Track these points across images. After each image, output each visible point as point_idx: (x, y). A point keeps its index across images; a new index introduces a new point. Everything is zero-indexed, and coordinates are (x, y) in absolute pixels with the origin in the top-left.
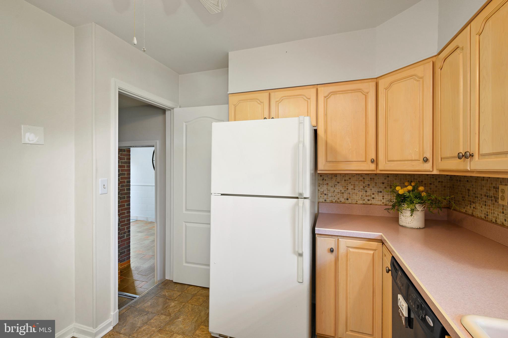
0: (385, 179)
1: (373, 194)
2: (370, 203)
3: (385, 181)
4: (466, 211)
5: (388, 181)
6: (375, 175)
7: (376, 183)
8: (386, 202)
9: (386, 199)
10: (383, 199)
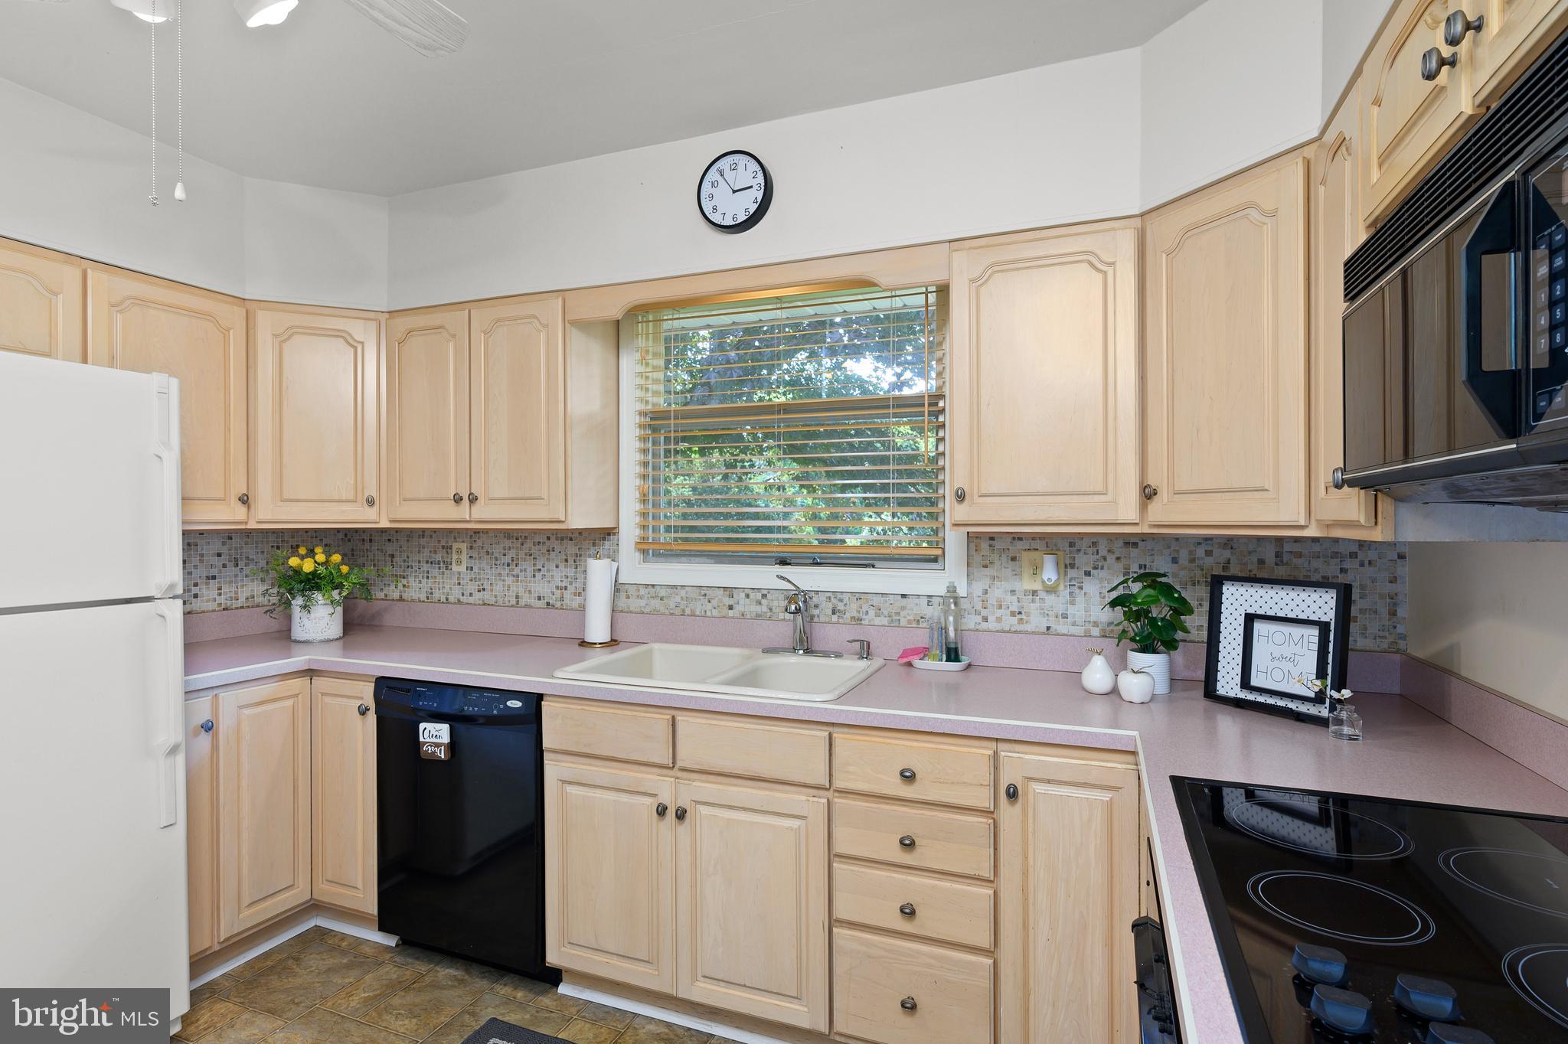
0: (224, 544)
1: (196, 585)
2: (188, 610)
3: (224, 550)
4: (386, 595)
5: (230, 550)
6: (200, 534)
7: (202, 555)
8: (226, 602)
9: (226, 593)
10: (220, 594)
